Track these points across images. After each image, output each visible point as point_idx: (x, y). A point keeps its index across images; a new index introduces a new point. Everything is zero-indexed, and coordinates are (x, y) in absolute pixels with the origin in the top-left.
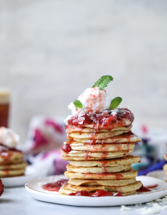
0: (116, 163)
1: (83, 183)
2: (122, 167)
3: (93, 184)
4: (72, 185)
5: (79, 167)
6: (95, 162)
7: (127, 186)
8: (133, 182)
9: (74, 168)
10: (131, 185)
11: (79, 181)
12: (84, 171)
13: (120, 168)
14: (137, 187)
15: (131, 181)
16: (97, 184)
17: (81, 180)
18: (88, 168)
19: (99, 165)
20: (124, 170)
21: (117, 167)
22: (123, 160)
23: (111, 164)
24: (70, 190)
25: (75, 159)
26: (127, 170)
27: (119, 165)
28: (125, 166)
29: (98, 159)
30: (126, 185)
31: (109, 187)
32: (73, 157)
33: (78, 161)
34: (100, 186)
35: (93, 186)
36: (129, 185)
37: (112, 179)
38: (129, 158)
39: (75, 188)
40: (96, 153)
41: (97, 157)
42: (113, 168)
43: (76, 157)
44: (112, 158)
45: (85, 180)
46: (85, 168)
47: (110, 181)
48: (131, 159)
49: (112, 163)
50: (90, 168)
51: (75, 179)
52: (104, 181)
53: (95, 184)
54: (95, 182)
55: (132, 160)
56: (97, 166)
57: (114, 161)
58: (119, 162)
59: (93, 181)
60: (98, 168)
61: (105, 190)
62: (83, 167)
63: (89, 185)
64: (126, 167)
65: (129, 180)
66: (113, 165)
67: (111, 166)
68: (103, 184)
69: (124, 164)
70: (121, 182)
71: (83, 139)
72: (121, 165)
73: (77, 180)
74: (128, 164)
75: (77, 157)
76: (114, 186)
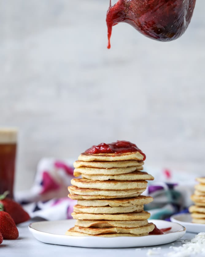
0: (129, 202)
1: (93, 225)
2: (134, 207)
3: (103, 225)
4: (81, 227)
5: (88, 207)
6: (106, 201)
7: (140, 228)
8: (146, 224)
9: (83, 208)
10: (143, 227)
11: (88, 222)
12: (94, 211)
13: (133, 208)
14: (150, 229)
15: (144, 223)
16: (109, 225)
17: (90, 221)
18: (99, 208)
19: (111, 204)
20: (136, 211)
21: (129, 207)
22: (136, 200)
23: (123, 204)
24: (78, 232)
25: (84, 197)
26: (139, 211)
27: (132, 205)
28: (137, 206)
29: (110, 198)
30: (139, 226)
31: (122, 229)
32: (82, 195)
33: (88, 200)
34: (112, 227)
35: (103, 227)
36: (141, 227)
37: (124, 220)
38: (142, 198)
39: (85, 230)
40: (108, 191)
41: (109, 195)
42: (125, 208)
43: (85, 195)
44: (124, 197)
45: (95, 221)
46: (95, 208)
47: (123, 222)
48: (144, 198)
49: (125, 202)
50: (100, 208)
51: (84, 220)
52: (116, 222)
53: (107, 225)
54: (106, 223)
55: (145, 200)
56: (108, 206)
57: (127, 200)
58: (132, 201)
59: (104, 222)
60: (109, 208)
61: (117, 231)
62: (92, 206)
63: (99, 226)
64: (139, 207)
65: (142, 221)
66: (126, 204)
67: (123, 205)
68: (115, 225)
69: (137, 204)
70: (134, 223)
71: (94, 175)
72: (134, 205)
73: (86, 221)
74: (141, 204)
75: (87, 195)
76: (126, 227)
